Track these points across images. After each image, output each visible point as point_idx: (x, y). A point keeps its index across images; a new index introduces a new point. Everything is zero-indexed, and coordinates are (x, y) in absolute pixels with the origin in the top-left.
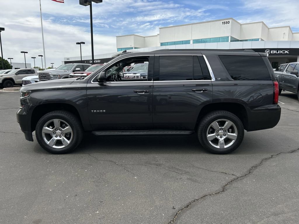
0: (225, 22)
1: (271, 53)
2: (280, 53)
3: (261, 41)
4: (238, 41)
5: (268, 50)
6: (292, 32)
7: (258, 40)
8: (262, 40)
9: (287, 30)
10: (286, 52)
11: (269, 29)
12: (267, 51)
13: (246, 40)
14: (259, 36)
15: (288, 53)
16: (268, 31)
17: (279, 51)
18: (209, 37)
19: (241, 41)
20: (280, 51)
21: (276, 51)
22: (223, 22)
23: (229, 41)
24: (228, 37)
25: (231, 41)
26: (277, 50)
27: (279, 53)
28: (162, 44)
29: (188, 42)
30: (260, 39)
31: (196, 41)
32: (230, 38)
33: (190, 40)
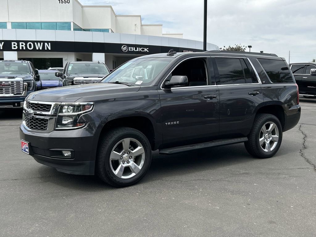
0: (63, 1)
1: (129, 50)
2: (139, 51)
4: (80, 29)
5: (125, 46)
7: (106, 30)
8: (112, 31)
10: (145, 50)
11: (116, 16)
12: (123, 47)
14: (108, 26)
15: (148, 51)
16: (116, 19)
17: (137, 48)
19: (84, 30)
20: (139, 48)
21: (134, 48)
23: (72, 29)
24: (69, 23)
25: (74, 30)
26: (136, 46)
27: (137, 50)
30: (110, 31)
31: (18, 26)
32: (72, 24)
33: (6, 22)
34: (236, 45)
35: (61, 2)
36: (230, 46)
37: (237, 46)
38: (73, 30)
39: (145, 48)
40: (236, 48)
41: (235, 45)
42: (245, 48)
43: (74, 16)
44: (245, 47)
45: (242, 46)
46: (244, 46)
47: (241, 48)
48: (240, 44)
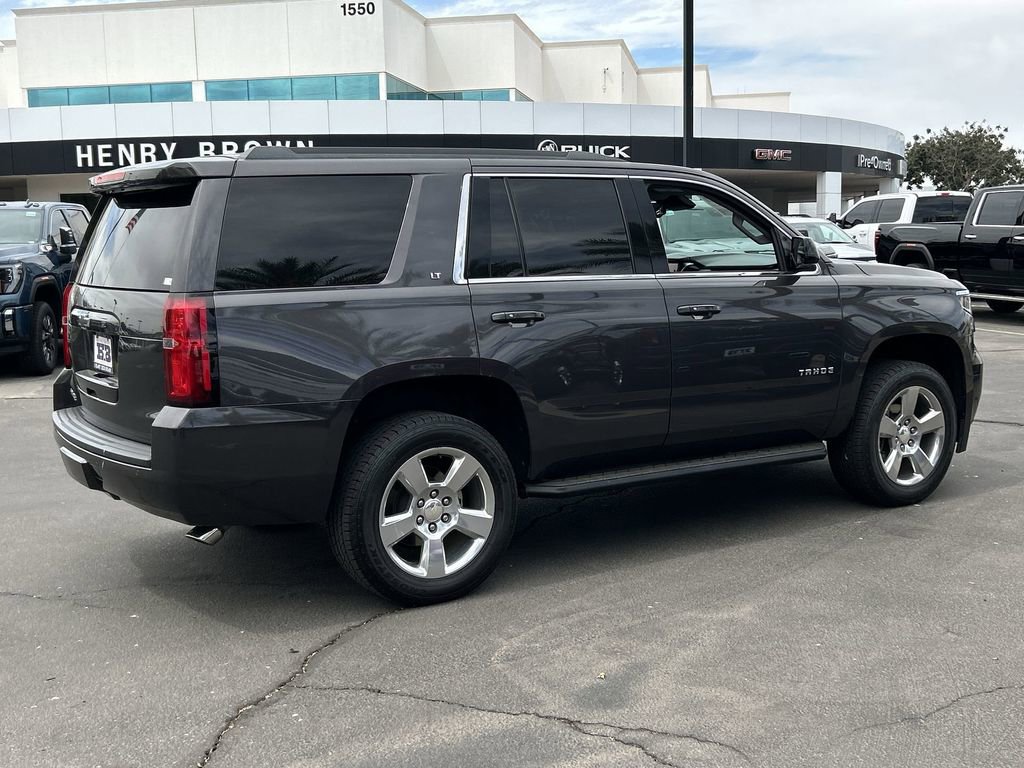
0: (356, 7)
3: (516, 100)
4: (418, 95)
5: (548, 144)
6: (633, 64)
7: (501, 95)
8: (521, 97)
9: (614, 59)
10: (619, 151)
11: (543, 47)
12: (544, 146)
13: (456, 96)
14: (506, 80)
15: (625, 156)
16: (543, 57)
17: (591, 147)
18: (286, 74)
19: (434, 96)
20: (597, 147)
21: (580, 148)
22: (344, 6)
23: (383, 94)
24: (374, 77)
25: (390, 96)
26: (585, 141)
28: (36, 98)
29: (178, 92)
30: (512, 94)
31: (224, 91)
32: (382, 79)
33: (190, 83)
34: (970, 124)
35: (347, 11)
36: (946, 129)
37: (972, 127)
38: (385, 98)
39: (617, 148)
40: (968, 135)
41: (967, 123)
42: (1004, 133)
43: (389, 54)
44: (1001, 131)
45: (993, 127)
46: (998, 127)
47: (989, 133)
48: (984, 121)
